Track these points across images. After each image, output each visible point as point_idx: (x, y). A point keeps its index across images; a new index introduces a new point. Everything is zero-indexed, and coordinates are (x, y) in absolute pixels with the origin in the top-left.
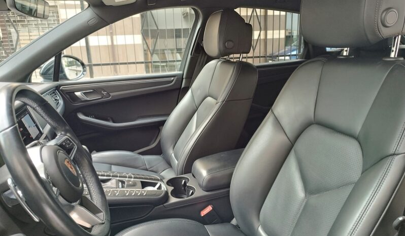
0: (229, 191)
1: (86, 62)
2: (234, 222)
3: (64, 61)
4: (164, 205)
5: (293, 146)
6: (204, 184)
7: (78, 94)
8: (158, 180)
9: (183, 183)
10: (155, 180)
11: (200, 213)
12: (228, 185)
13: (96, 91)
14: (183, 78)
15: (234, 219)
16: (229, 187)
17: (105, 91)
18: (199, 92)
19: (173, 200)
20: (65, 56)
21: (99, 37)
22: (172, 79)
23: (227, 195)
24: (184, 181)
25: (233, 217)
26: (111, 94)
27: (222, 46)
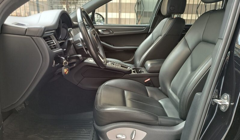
0: (159, 74)
1: (105, 17)
2: (160, 88)
3: (96, 16)
4: (129, 74)
5: (191, 52)
6: (148, 69)
7: (100, 30)
8: (129, 67)
9: (140, 71)
10: (127, 66)
11: (144, 81)
12: (158, 72)
13: (108, 30)
14: (149, 28)
15: (160, 87)
16: (159, 72)
17: (111, 30)
18: (156, 34)
19: (133, 73)
20: (96, 13)
21: (113, 13)
22: (144, 28)
23: (158, 76)
24: (140, 70)
25: (160, 86)
26: (114, 32)
27: (168, 9)
